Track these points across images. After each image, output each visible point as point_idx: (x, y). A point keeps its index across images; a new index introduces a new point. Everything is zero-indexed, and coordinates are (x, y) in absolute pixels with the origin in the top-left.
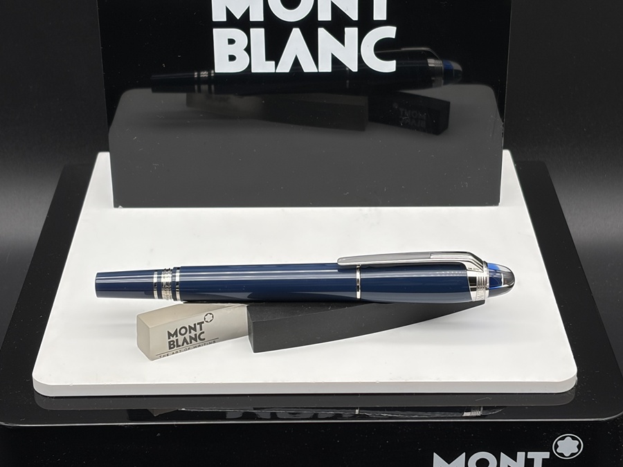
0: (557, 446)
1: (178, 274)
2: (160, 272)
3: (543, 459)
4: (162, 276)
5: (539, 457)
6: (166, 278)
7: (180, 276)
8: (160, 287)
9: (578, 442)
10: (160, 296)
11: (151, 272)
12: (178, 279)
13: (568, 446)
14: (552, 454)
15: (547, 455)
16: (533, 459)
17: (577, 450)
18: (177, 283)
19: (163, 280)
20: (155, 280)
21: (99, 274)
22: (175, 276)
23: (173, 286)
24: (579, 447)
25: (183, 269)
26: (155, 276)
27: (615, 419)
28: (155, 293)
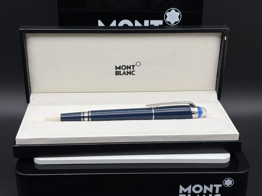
0: (224, 182)
1: (90, 113)
2: (83, 113)
3: (219, 187)
4: (84, 114)
5: (218, 186)
6: (86, 115)
7: (91, 114)
8: (84, 117)
9: (232, 181)
10: (84, 120)
11: (80, 113)
12: (90, 115)
13: (228, 182)
14: (223, 185)
15: (221, 186)
16: (216, 187)
17: (232, 184)
18: (90, 116)
19: (85, 115)
20: (82, 115)
21: (62, 114)
22: (89, 114)
23: (88, 117)
24: (232, 183)
25: (92, 112)
26: (82, 114)
27: (245, 172)
28: (82, 119)
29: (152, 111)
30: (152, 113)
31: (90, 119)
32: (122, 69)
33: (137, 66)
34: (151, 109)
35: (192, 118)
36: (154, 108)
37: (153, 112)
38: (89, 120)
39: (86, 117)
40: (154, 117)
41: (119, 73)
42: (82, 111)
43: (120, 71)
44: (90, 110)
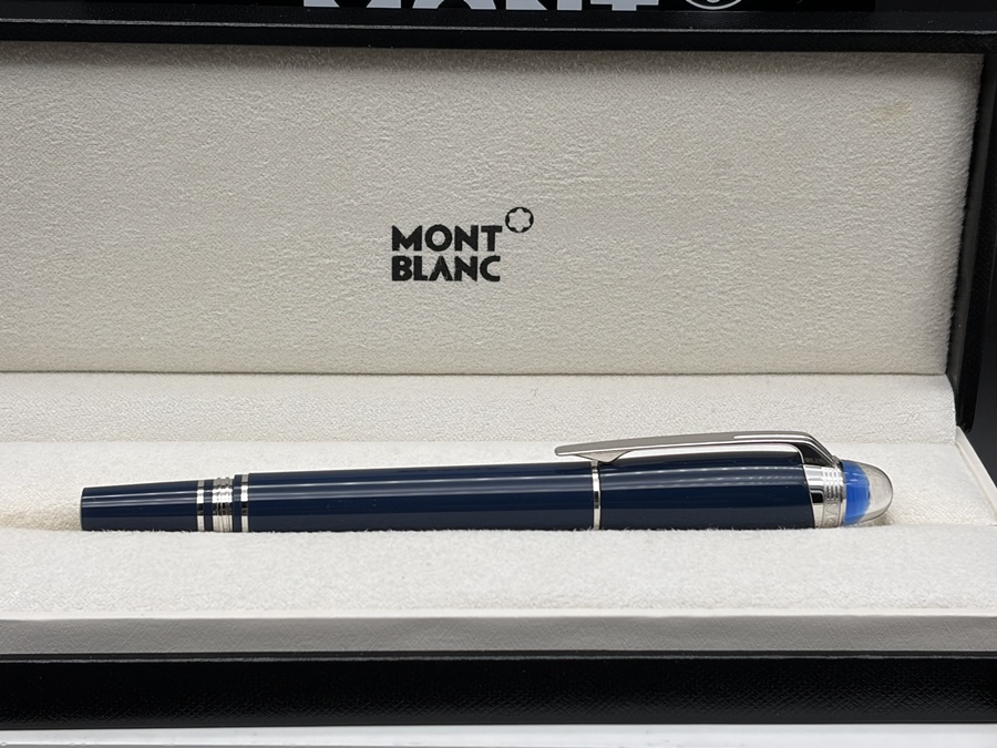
1: (244, 488)
2: (209, 485)
4: (214, 491)
6: (223, 497)
7: (249, 491)
8: (209, 510)
10: (209, 527)
11: (193, 486)
12: (244, 497)
18: (244, 504)
19: (215, 500)
20: (200, 500)
21: (87, 492)
22: (240, 492)
23: (235, 509)
25: (255, 479)
26: (200, 492)
28: (200, 519)
29: (591, 480)
30: (592, 494)
31: (245, 520)
32: (431, 245)
33: (513, 229)
34: (585, 468)
35: (808, 523)
36: (602, 466)
37: (596, 487)
38: (237, 528)
39: (222, 509)
40: (597, 513)
41: (412, 268)
42: (201, 477)
43: (418, 260)
44: (245, 471)
